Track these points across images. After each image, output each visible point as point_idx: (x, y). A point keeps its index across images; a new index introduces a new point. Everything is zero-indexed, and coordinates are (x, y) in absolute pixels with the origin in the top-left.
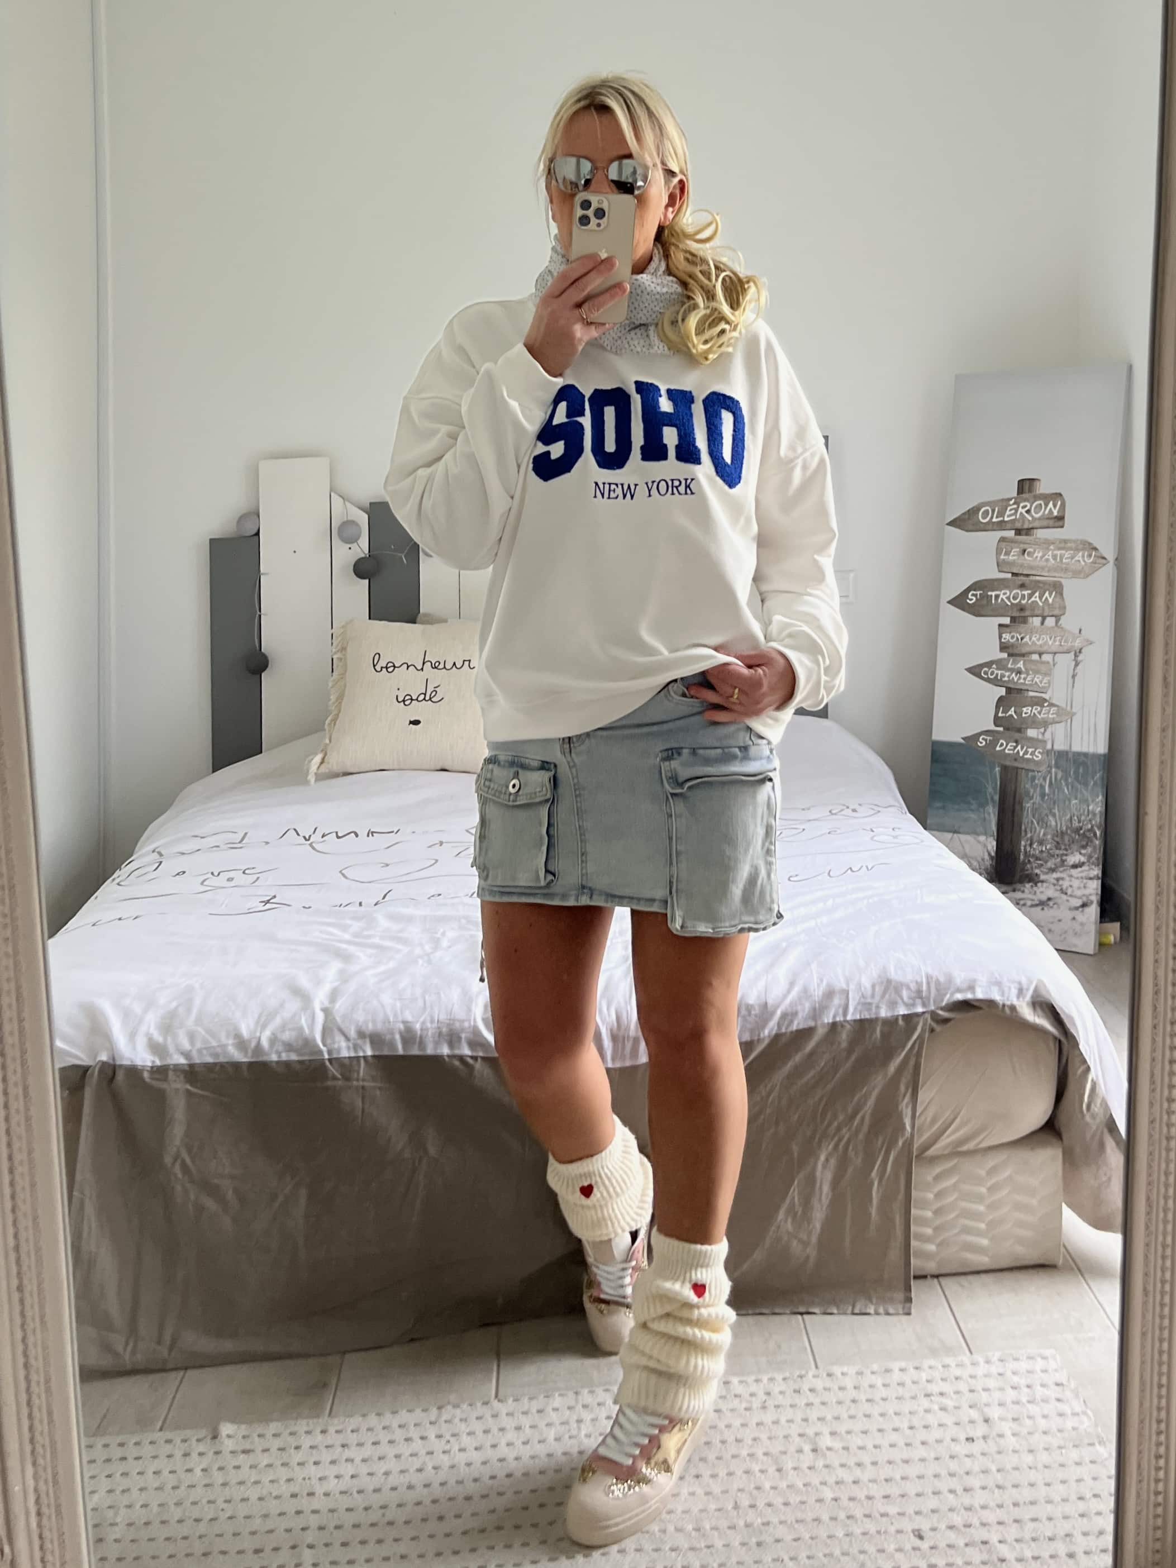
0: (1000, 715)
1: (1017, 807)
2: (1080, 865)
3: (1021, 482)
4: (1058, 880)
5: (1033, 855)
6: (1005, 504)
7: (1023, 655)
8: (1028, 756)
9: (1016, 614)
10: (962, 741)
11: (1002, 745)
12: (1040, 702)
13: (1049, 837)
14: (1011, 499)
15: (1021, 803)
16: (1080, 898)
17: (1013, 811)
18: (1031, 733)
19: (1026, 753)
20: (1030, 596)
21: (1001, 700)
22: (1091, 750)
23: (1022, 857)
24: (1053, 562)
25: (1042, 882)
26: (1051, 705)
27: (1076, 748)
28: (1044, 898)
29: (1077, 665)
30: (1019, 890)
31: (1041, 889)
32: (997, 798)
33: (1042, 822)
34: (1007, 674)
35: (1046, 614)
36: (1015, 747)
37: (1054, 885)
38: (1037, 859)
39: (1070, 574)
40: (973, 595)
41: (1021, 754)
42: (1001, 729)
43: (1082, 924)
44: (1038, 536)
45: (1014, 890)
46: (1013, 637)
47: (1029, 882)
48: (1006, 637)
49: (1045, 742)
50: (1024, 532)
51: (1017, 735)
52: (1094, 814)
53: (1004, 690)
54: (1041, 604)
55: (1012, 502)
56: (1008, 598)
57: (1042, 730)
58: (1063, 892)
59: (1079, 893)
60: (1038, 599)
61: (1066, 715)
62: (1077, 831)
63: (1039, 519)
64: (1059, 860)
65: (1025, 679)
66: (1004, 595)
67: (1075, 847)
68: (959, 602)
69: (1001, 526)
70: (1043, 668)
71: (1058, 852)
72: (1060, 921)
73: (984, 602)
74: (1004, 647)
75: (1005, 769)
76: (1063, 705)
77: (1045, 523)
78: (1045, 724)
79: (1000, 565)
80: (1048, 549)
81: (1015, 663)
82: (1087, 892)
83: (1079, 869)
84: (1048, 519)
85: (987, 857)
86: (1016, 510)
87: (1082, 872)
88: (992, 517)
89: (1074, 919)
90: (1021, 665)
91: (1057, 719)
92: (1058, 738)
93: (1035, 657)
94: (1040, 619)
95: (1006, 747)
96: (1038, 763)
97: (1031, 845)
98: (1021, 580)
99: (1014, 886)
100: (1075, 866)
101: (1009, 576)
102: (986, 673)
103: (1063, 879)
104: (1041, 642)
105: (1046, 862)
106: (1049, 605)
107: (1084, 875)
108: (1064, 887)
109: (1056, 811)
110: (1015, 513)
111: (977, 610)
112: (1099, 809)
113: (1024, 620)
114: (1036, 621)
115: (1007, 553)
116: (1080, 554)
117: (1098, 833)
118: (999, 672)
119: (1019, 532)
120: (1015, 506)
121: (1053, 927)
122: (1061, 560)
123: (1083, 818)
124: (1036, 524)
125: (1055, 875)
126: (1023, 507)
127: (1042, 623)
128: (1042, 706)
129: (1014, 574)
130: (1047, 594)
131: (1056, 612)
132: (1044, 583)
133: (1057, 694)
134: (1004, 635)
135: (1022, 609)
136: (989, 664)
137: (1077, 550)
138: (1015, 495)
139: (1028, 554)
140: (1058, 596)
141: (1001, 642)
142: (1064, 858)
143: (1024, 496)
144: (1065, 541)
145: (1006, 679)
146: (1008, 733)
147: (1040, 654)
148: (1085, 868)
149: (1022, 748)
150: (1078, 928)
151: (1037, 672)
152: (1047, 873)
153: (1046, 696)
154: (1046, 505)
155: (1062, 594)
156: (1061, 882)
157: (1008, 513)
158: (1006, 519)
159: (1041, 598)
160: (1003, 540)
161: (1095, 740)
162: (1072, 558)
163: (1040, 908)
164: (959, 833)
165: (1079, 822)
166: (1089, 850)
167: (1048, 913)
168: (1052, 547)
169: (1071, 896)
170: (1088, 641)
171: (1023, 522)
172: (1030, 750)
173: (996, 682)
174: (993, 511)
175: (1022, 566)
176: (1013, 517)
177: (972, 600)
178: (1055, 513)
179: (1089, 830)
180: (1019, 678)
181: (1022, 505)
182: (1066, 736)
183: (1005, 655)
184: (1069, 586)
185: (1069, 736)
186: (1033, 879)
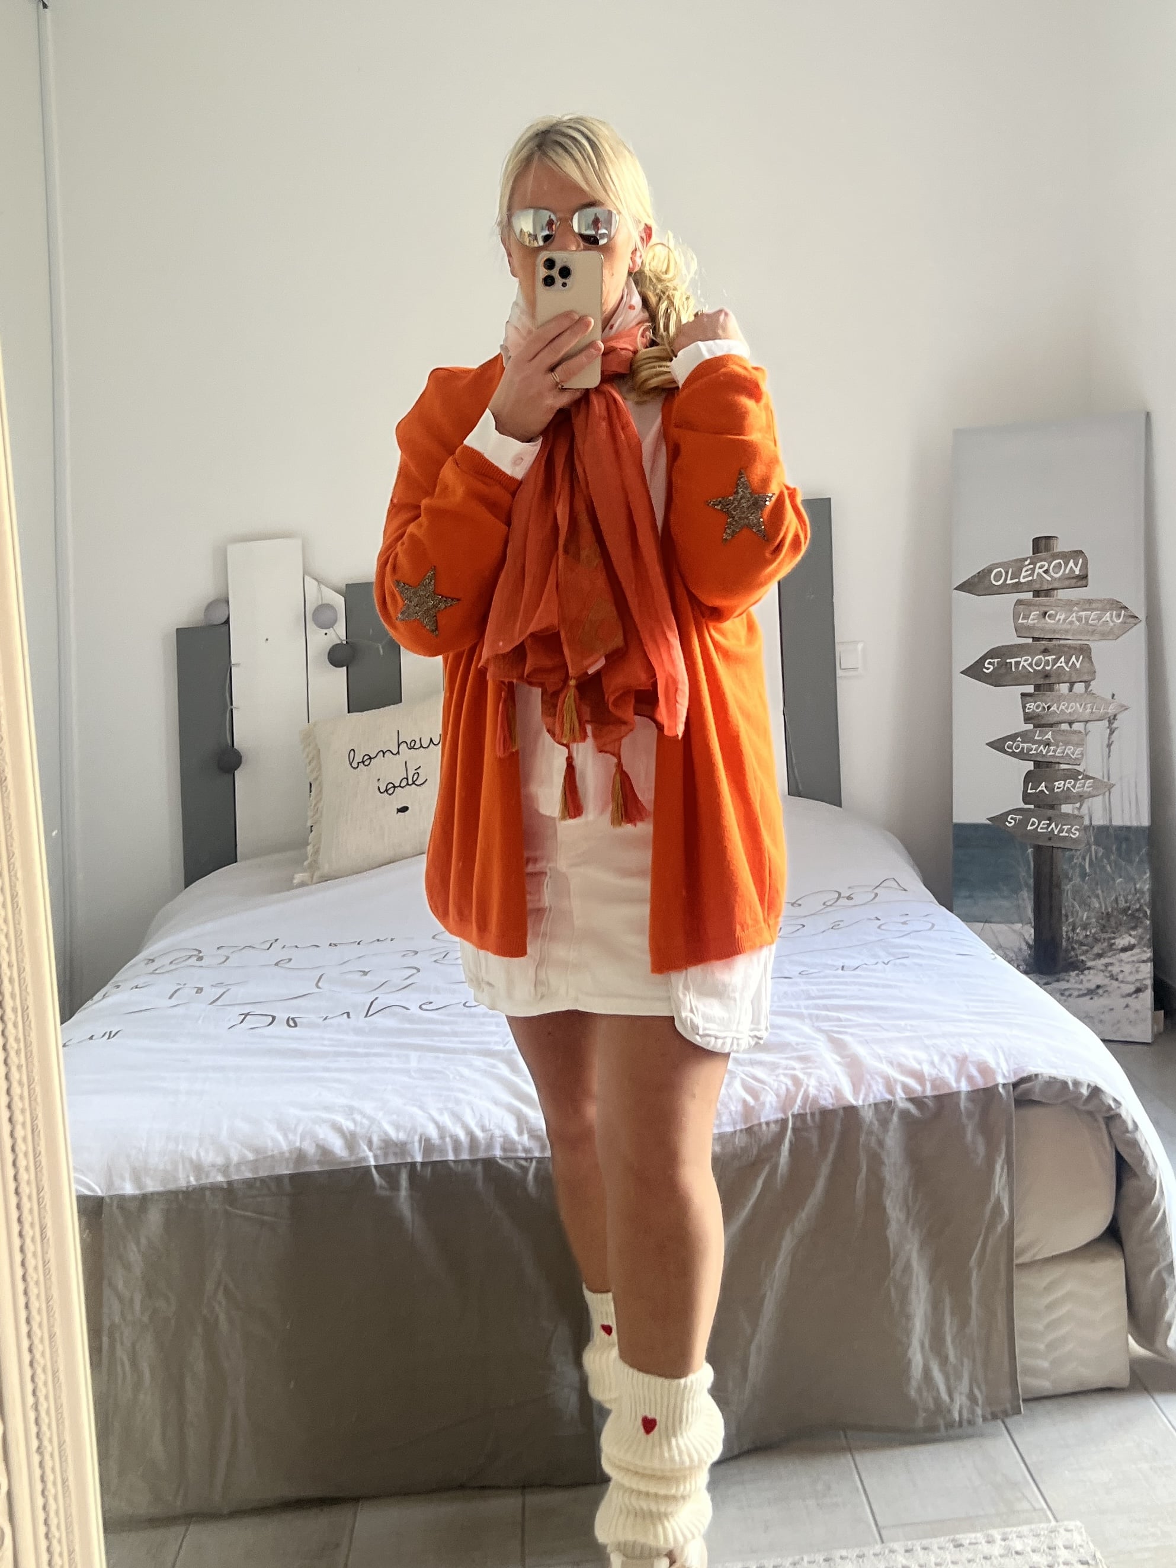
0: (1029, 791)
1: (1055, 890)
2: (1130, 948)
3: (1036, 541)
4: (1107, 965)
5: (1077, 942)
6: (1019, 564)
7: (1051, 725)
8: (1064, 834)
9: (1042, 682)
10: (988, 822)
11: (1033, 824)
12: (1074, 775)
13: (1094, 920)
14: (1026, 559)
15: (1059, 886)
16: (1133, 983)
17: (1051, 895)
18: (1066, 808)
19: (1061, 831)
20: (1055, 661)
21: (1029, 772)
22: (1135, 824)
23: (1064, 943)
24: (1078, 623)
25: (1089, 968)
26: (1087, 777)
27: (1117, 822)
28: (1093, 986)
29: (1112, 732)
30: (1063, 980)
31: (1090, 977)
32: (1031, 882)
33: (1085, 904)
34: (1034, 747)
35: (1073, 680)
36: (1049, 825)
37: (1103, 971)
38: (1082, 944)
39: (1097, 637)
40: (990, 663)
41: (1056, 833)
42: (1032, 806)
43: (1137, 1011)
44: (1059, 597)
45: (1058, 981)
46: (1037, 707)
47: (1073, 971)
48: (1031, 706)
49: (1082, 817)
50: (1043, 593)
51: (1050, 813)
52: (1143, 893)
53: (1032, 763)
54: (1068, 669)
55: (1027, 563)
56: (1030, 665)
57: (1078, 805)
58: (1115, 978)
59: (1131, 978)
60: (1063, 664)
61: (1103, 787)
62: (1125, 911)
63: (1059, 578)
64: (1106, 944)
65: (1054, 751)
66: (1025, 661)
67: (1123, 929)
68: (975, 671)
69: (1017, 587)
70: (1075, 738)
71: (1104, 936)
72: (1112, 1009)
73: (1003, 671)
74: (1028, 719)
75: (1038, 849)
76: (1101, 778)
77: (1067, 583)
78: (1081, 798)
79: (1020, 630)
80: (1072, 612)
81: (1041, 734)
82: (1139, 976)
83: (1129, 953)
84: (1069, 578)
85: (1024, 947)
86: (1033, 570)
87: (1132, 955)
88: (1006, 579)
89: (1127, 1006)
90: (1049, 736)
91: (1095, 793)
92: (1095, 812)
93: (1065, 727)
94: (1068, 684)
95: (1038, 825)
96: (1075, 841)
97: (1074, 930)
98: (1044, 643)
99: (1057, 976)
100: (1124, 950)
101: (1030, 641)
102: (1010, 747)
103: (1111, 964)
104: (1069, 711)
105: (1092, 948)
106: (1077, 670)
107: (1135, 958)
108: (1114, 973)
109: (1099, 892)
110: (1032, 574)
111: (996, 680)
112: (1147, 886)
113: (1050, 688)
114: (1064, 688)
115: (1026, 617)
116: (1108, 614)
117: (1148, 912)
118: (1025, 745)
119: (1037, 593)
120: (1032, 566)
121: (1102, 1017)
122: (1087, 622)
123: (1130, 897)
124: (1056, 585)
125: (1104, 961)
126: (1040, 568)
127: (1071, 690)
128: (1076, 779)
129: (1035, 639)
130: (1073, 659)
131: (1086, 678)
132: (1070, 647)
133: (1092, 763)
134: (1028, 705)
135: (1047, 676)
136: (1013, 737)
137: (1104, 610)
138: (1031, 554)
139: (1049, 616)
140: (1087, 659)
141: (1025, 713)
142: (1113, 941)
143: (1043, 555)
144: (1090, 602)
145: (1033, 752)
146: (1040, 811)
147: (1071, 724)
148: (1136, 951)
149: (1056, 827)
150: (1133, 1016)
151: (1067, 743)
152: (1094, 960)
153: (1080, 768)
154: (1066, 565)
155: (1090, 658)
156: (1110, 968)
157: (1023, 574)
158: (1022, 580)
159: (1067, 663)
160: (1019, 602)
161: (1138, 812)
162: (1099, 619)
163: (1088, 997)
164: (991, 922)
165: (1126, 902)
166: (1140, 930)
167: (1099, 1003)
168: (1076, 608)
169: (1122, 982)
170: (1124, 706)
171: (1041, 584)
172: (1066, 827)
173: (1022, 756)
174: (1007, 573)
175: (1043, 629)
176: (1030, 578)
177: (989, 668)
178: (1077, 573)
179: (1137, 910)
180: (1048, 751)
181: (1038, 565)
182: (1105, 809)
183: (1031, 726)
184: (1098, 648)
185: (1108, 810)
186: (1080, 967)
